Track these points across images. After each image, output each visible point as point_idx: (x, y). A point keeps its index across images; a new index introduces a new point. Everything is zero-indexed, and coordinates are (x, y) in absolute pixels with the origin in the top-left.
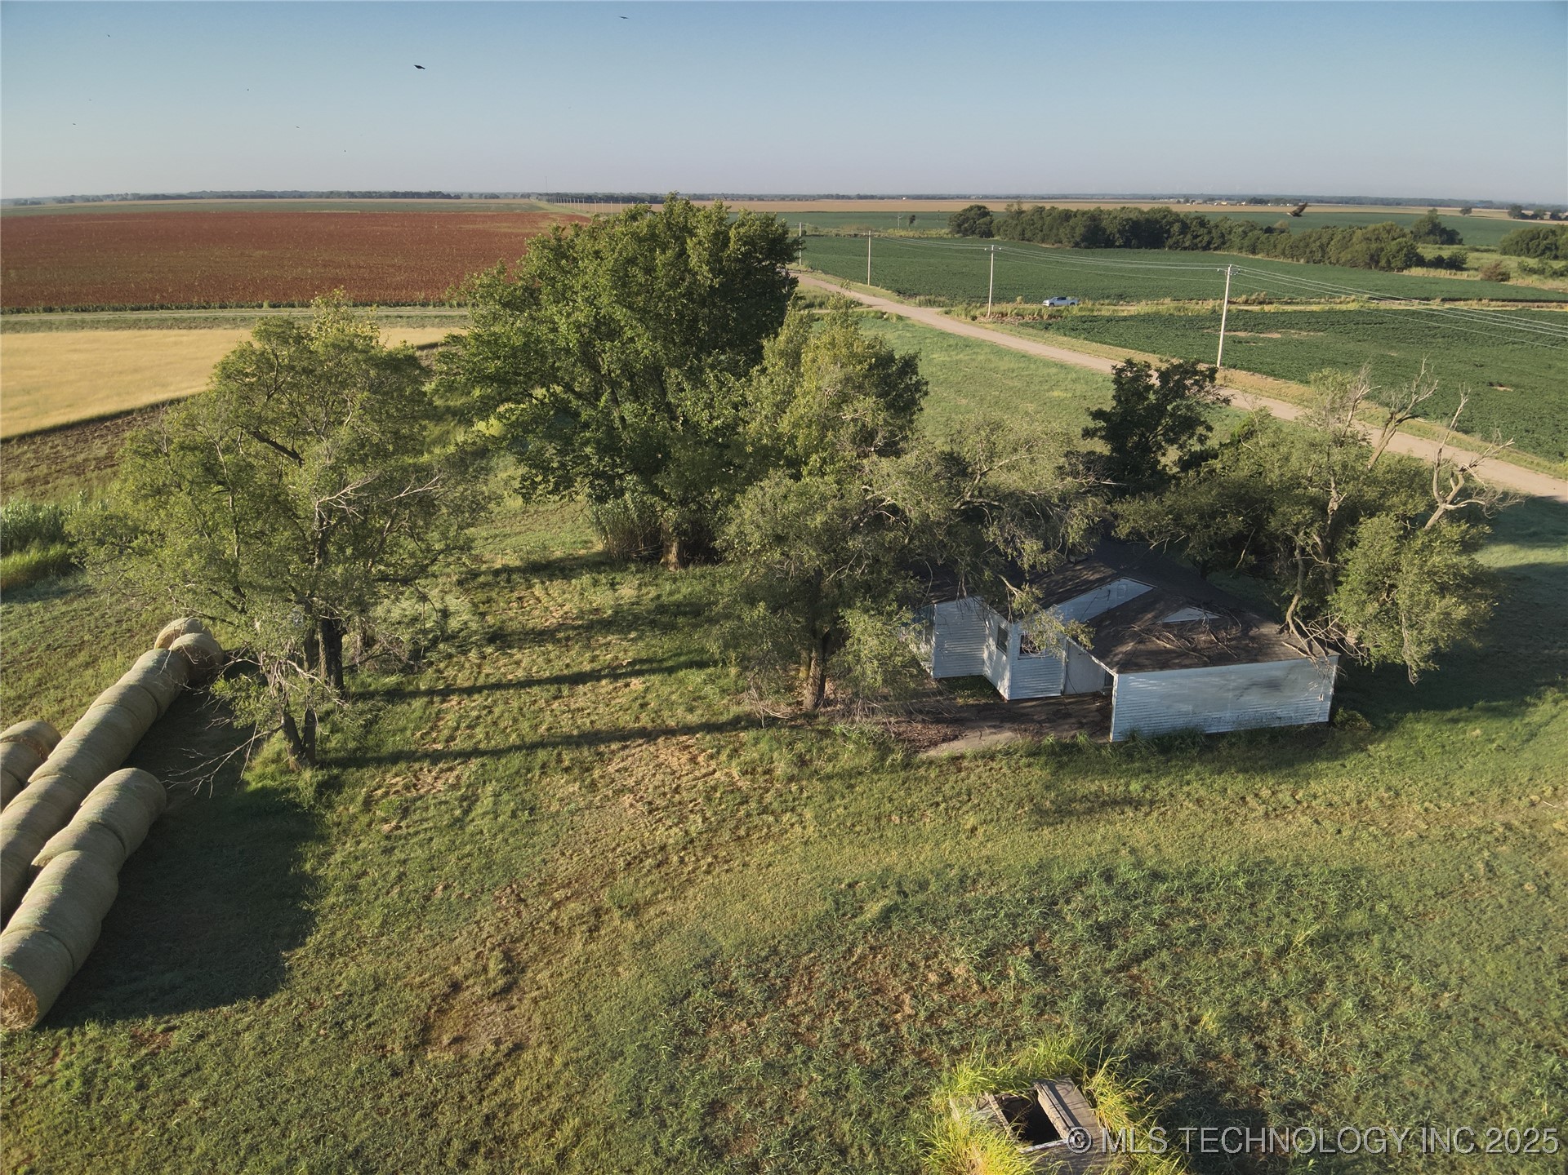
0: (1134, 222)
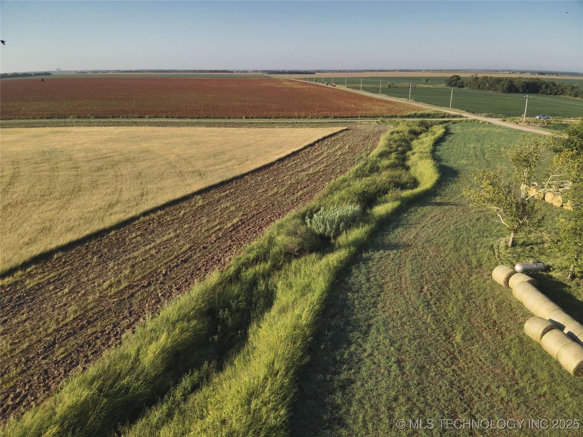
0: (527, 83)
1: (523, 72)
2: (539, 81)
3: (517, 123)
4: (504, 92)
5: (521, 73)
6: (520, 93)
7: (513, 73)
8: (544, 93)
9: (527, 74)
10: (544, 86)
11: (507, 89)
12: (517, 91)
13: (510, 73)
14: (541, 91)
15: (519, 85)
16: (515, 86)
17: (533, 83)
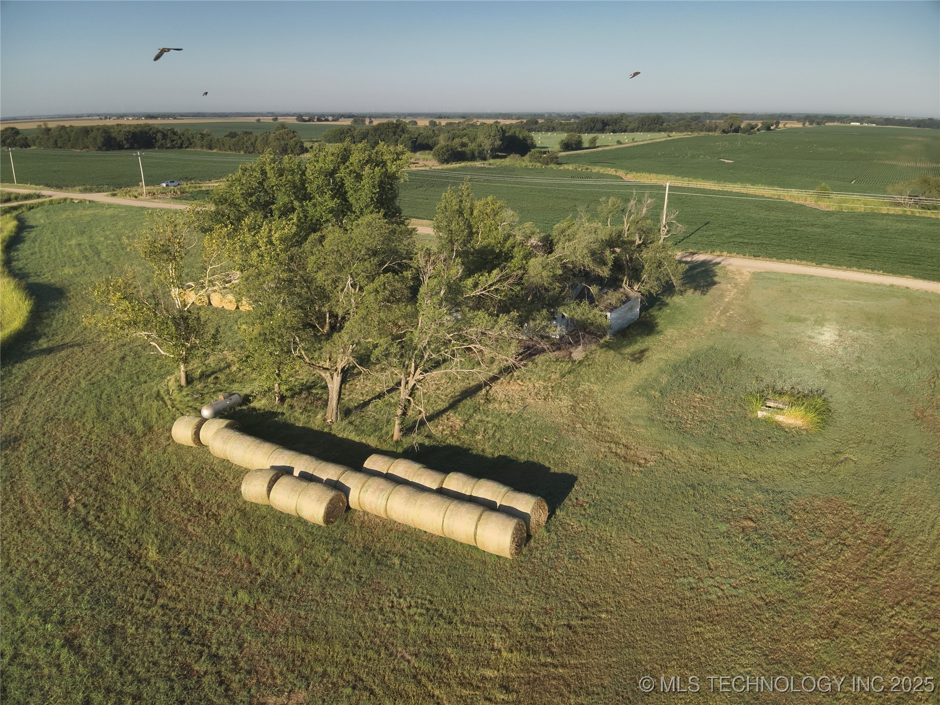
0: (133, 133)
1: (121, 116)
2: (151, 129)
3: (136, 197)
4: (100, 149)
5: (118, 118)
6: (126, 149)
7: (106, 118)
8: (162, 147)
9: (128, 119)
10: (159, 136)
11: (104, 145)
12: (120, 147)
13: (101, 119)
14: (158, 144)
15: (120, 138)
16: (115, 139)
17: (141, 132)
